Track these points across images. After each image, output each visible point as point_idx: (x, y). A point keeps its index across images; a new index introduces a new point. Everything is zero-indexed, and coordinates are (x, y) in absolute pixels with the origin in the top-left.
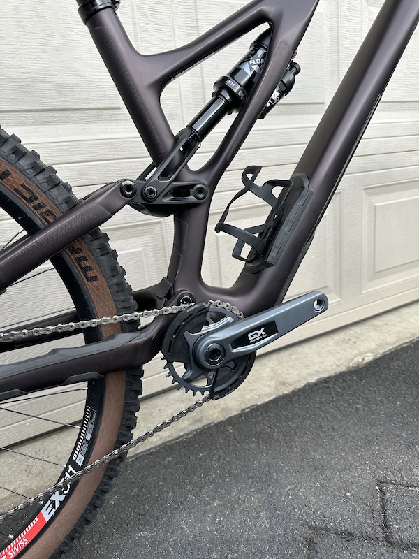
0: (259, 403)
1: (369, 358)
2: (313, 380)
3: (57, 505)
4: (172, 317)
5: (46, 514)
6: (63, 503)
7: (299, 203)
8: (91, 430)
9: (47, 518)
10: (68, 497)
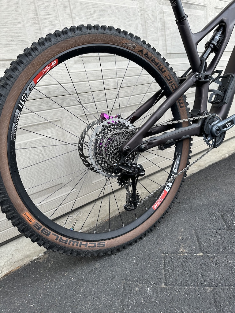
0: (195, 172)
1: (227, 156)
2: (211, 164)
3: (170, 186)
4: (205, 119)
5: (167, 190)
6: (172, 186)
7: (233, 82)
8: (179, 160)
9: (168, 191)
10: (173, 183)
